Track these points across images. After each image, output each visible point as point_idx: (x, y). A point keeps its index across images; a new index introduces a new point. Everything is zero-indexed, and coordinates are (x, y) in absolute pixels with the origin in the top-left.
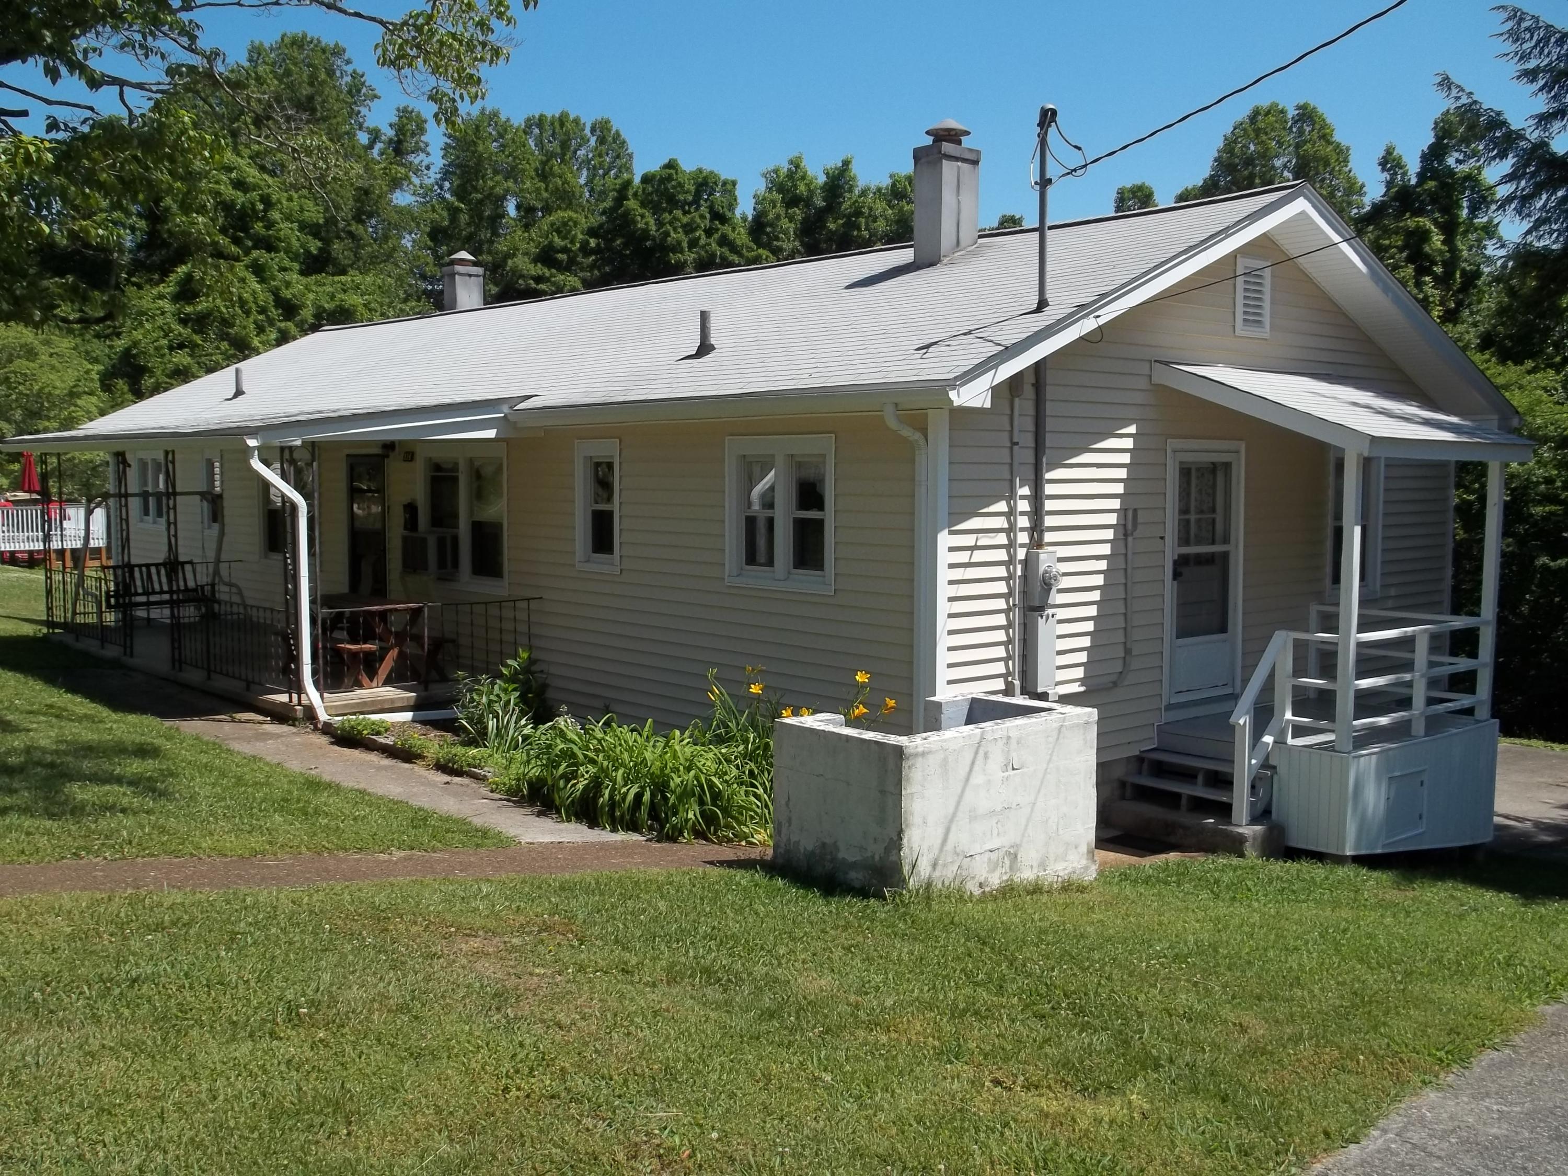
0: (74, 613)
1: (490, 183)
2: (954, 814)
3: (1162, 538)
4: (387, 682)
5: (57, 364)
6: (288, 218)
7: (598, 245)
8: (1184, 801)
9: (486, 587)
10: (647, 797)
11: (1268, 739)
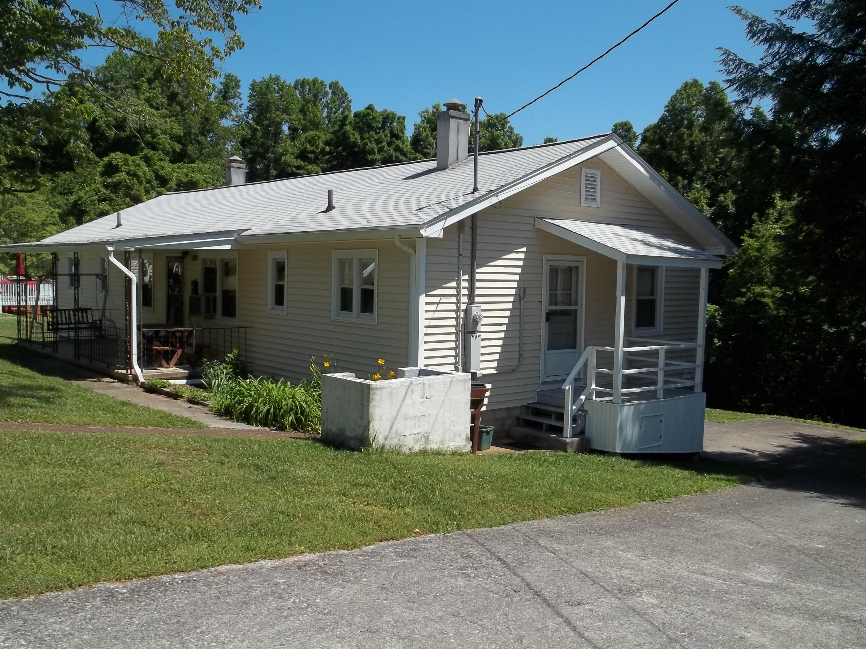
0: (31, 333)
1: (274, 116)
2: (396, 417)
3: (540, 302)
4: (176, 365)
5: (36, 209)
6: (164, 132)
7: (331, 150)
8: (544, 427)
9: (228, 322)
10: (272, 410)
11: (583, 397)
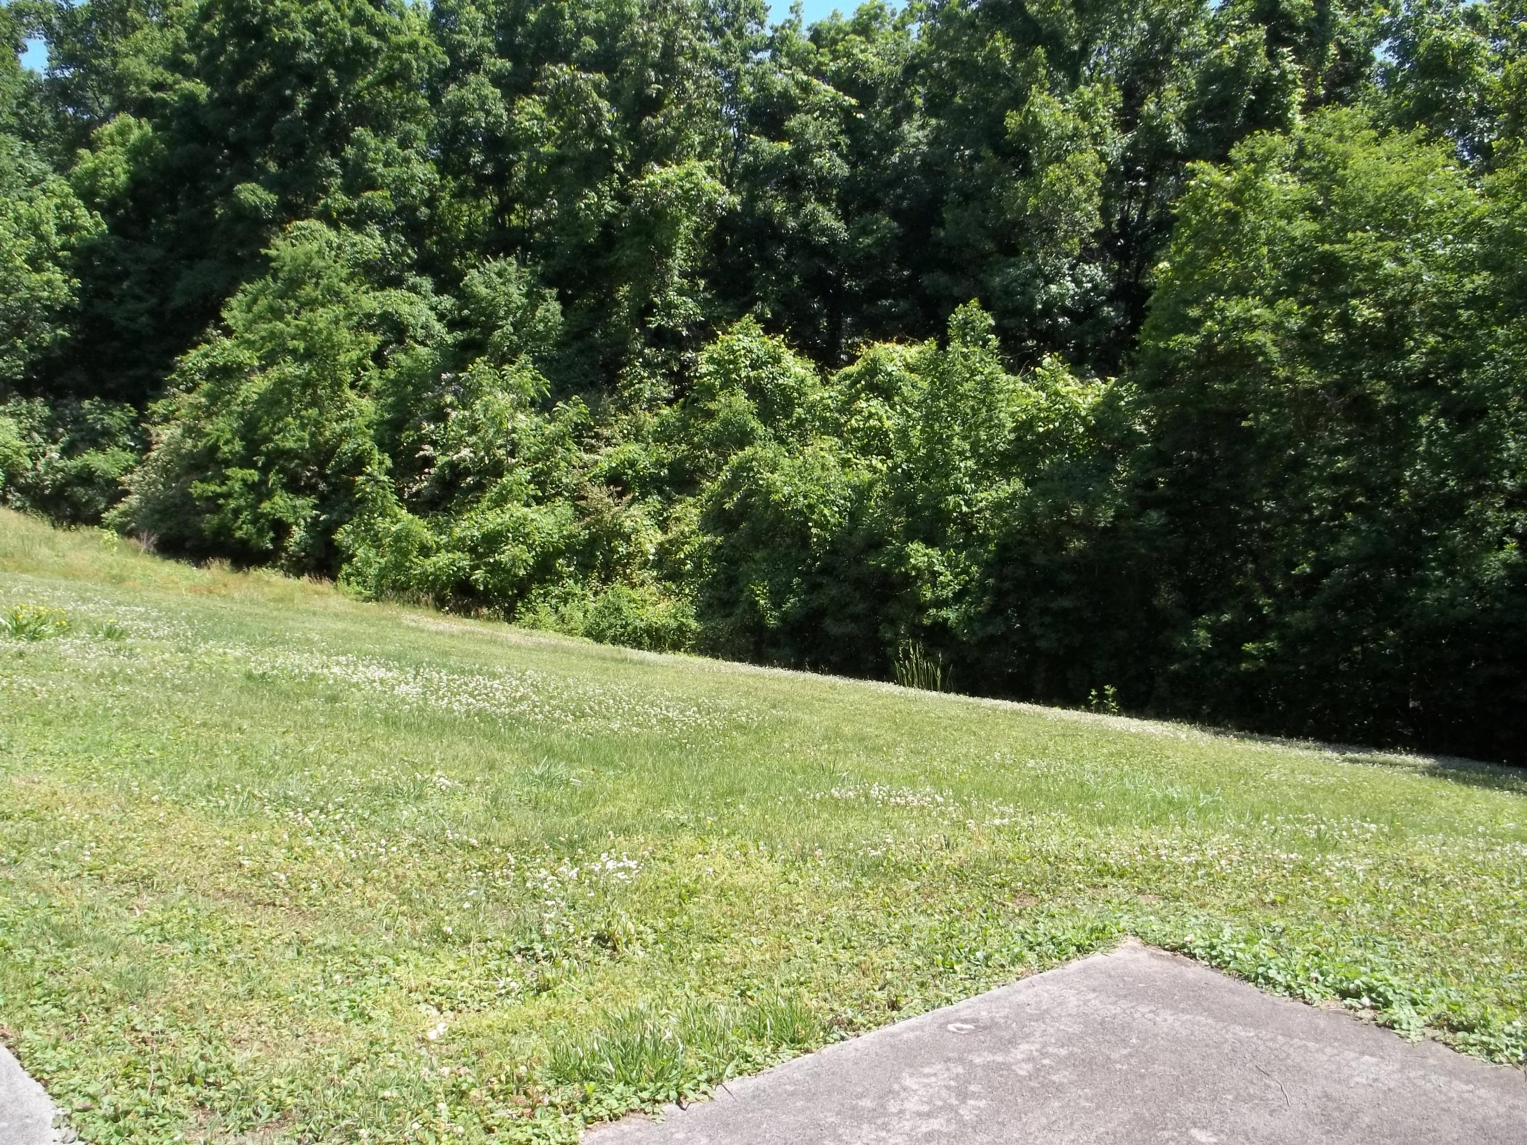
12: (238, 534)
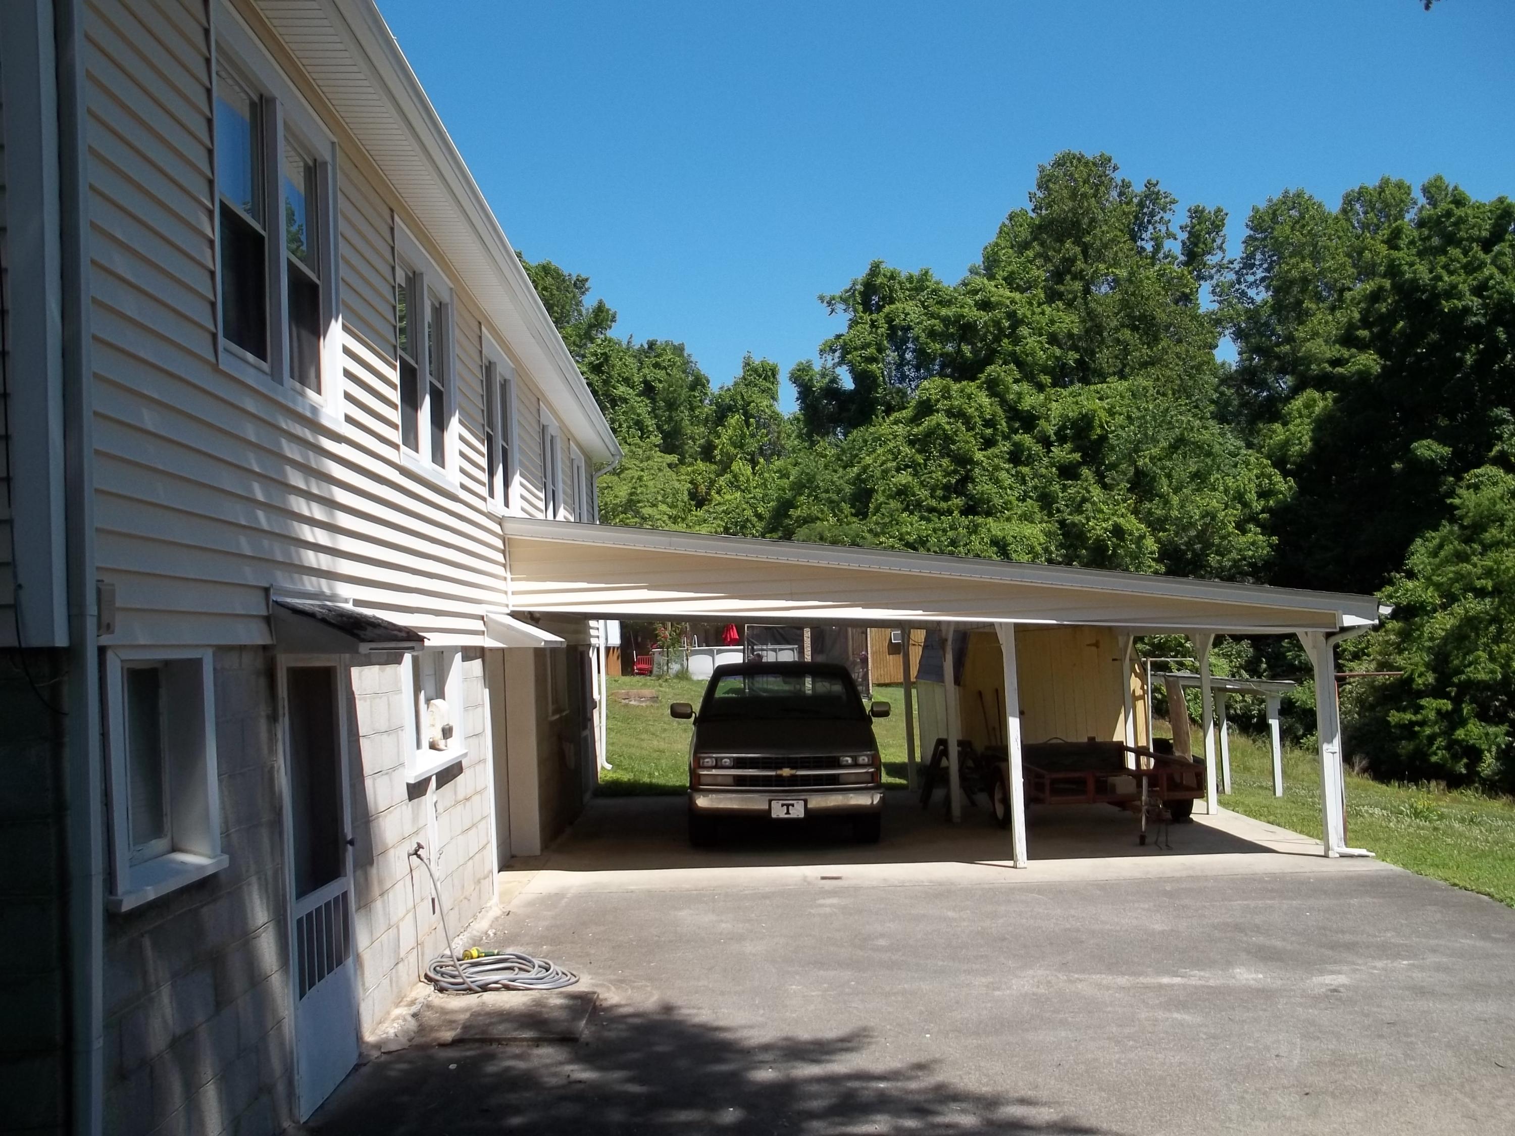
12: (1434, 759)
